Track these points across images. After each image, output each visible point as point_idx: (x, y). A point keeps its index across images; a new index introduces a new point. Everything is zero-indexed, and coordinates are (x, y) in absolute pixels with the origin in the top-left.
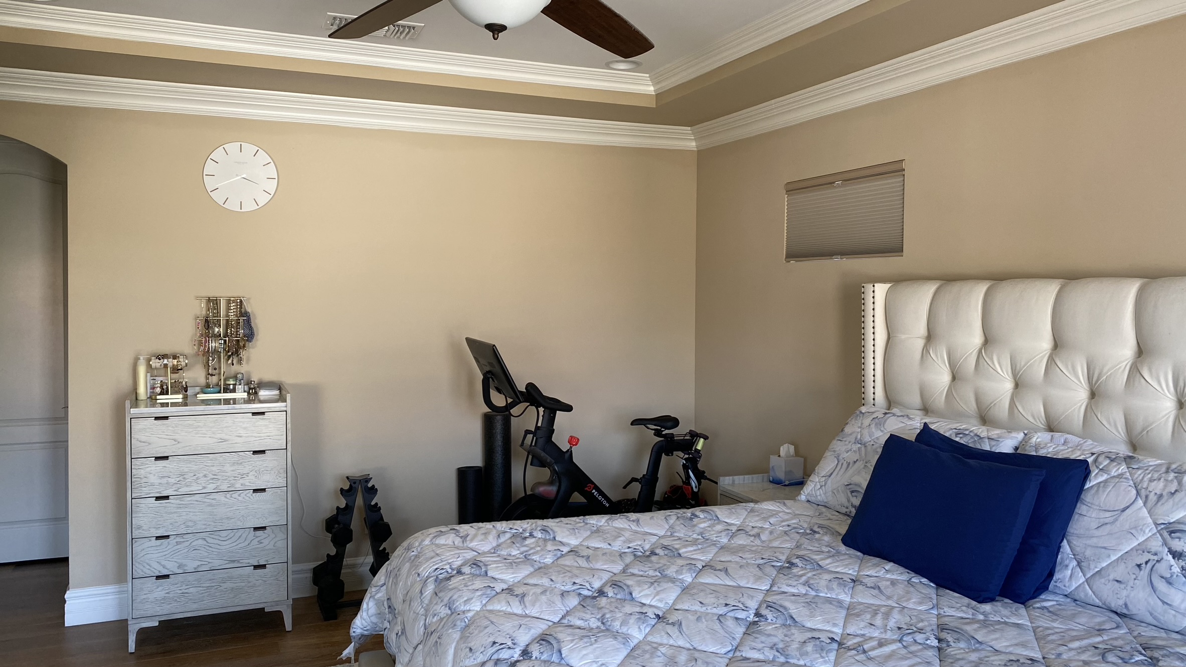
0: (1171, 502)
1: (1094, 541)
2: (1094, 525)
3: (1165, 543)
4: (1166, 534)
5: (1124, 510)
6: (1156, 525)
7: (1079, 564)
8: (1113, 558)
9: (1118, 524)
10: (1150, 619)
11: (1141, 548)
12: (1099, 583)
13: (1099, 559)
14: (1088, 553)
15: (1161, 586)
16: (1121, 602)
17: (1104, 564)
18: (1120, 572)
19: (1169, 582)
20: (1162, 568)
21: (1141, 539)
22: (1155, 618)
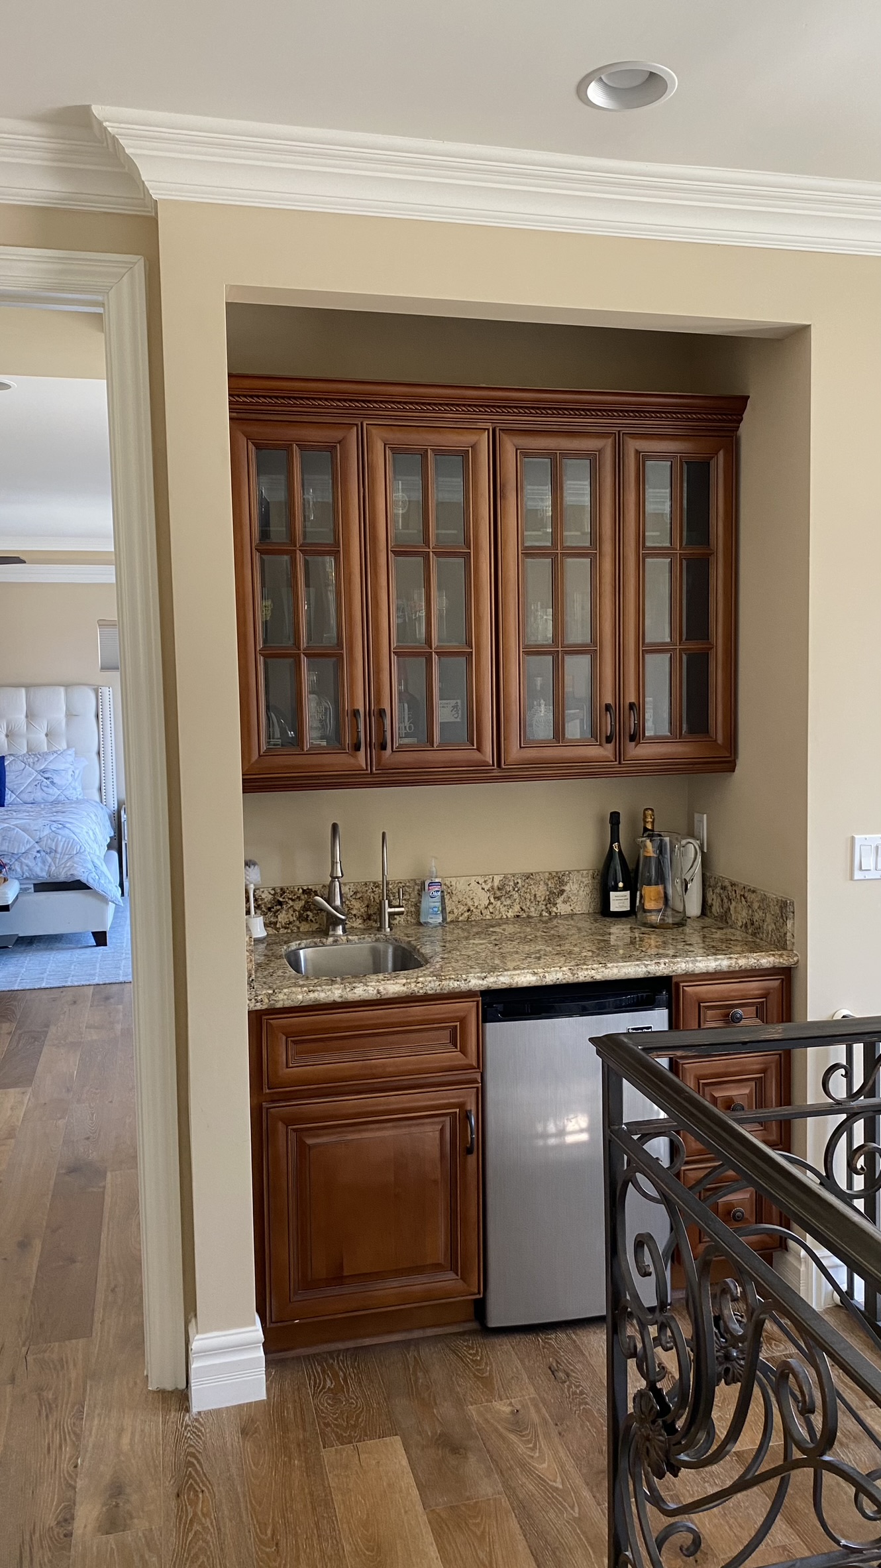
0: (38, 764)
1: (16, 782)
2: (14, 777)
3: (42, 776)
4: (41, 773)
5: (23, 769)
6: (37, 771)
7: (12, 792)
8: (25, 786)
9: (23, 775)
10: (43, 801)
11: (35, 780)
12: (22, 796)
13: (20, 787)
14: (15, 787)
15: (45, 789)
16: (32, 799)
17: (22, 789)
18: (29, 789)
19: (48, 787)
20: (44, 784)
21: (33, 777)
22: (44, 800)
